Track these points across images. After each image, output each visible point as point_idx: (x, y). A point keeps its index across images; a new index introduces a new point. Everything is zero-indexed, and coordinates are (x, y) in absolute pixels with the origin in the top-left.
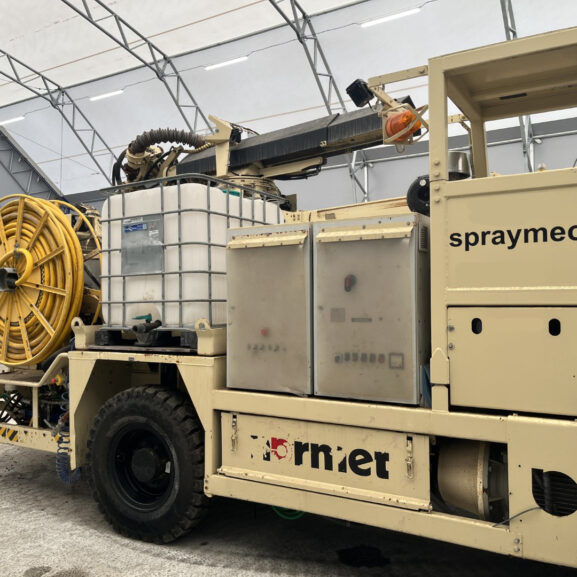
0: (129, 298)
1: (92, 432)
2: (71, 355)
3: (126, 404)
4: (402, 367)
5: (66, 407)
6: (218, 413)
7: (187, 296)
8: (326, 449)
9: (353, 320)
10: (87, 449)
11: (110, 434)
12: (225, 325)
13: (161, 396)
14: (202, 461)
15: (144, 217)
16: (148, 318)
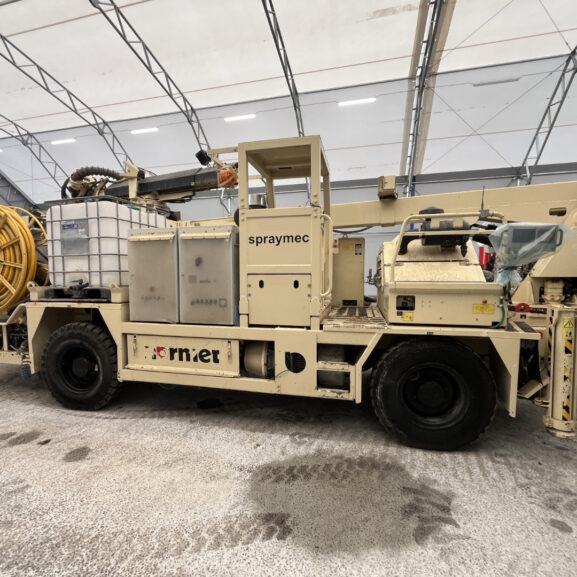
0: (67, 270)
1: (45, 351)
2: (27, 305)
3: (67, 333)
4: (226, 306)
5: (27, 337)
6: (125, 335)
7: (104, 268)
8: (187, 351)
9: (201, 282)
10: (42, 361)
11: (57, 351)
12: (128, 286)
13: (90, 327)
14: (116, 363)
15: (75, 220)
16: (81, 282)
